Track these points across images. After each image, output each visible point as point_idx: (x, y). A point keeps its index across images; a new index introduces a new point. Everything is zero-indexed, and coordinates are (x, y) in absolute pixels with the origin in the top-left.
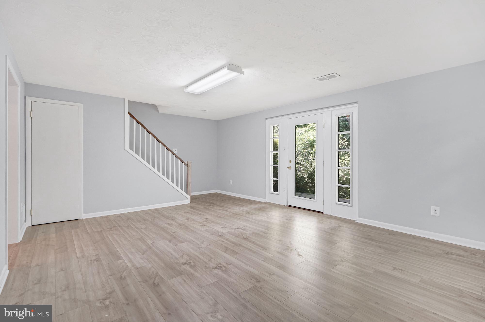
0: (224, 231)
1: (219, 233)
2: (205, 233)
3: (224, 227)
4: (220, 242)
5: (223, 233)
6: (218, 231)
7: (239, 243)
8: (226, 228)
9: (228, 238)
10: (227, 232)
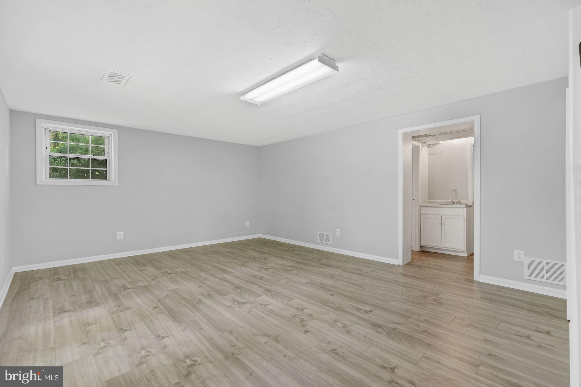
0: (264, 297)
1: (270, 294)
2: (290, 294)
3: (266, 305)
4: (268, 284)
5: (266, 294)
6: (273, 298)
7: (248, 284)
8: (262, 304)
9: (259, 287)
10: (260, 296)
